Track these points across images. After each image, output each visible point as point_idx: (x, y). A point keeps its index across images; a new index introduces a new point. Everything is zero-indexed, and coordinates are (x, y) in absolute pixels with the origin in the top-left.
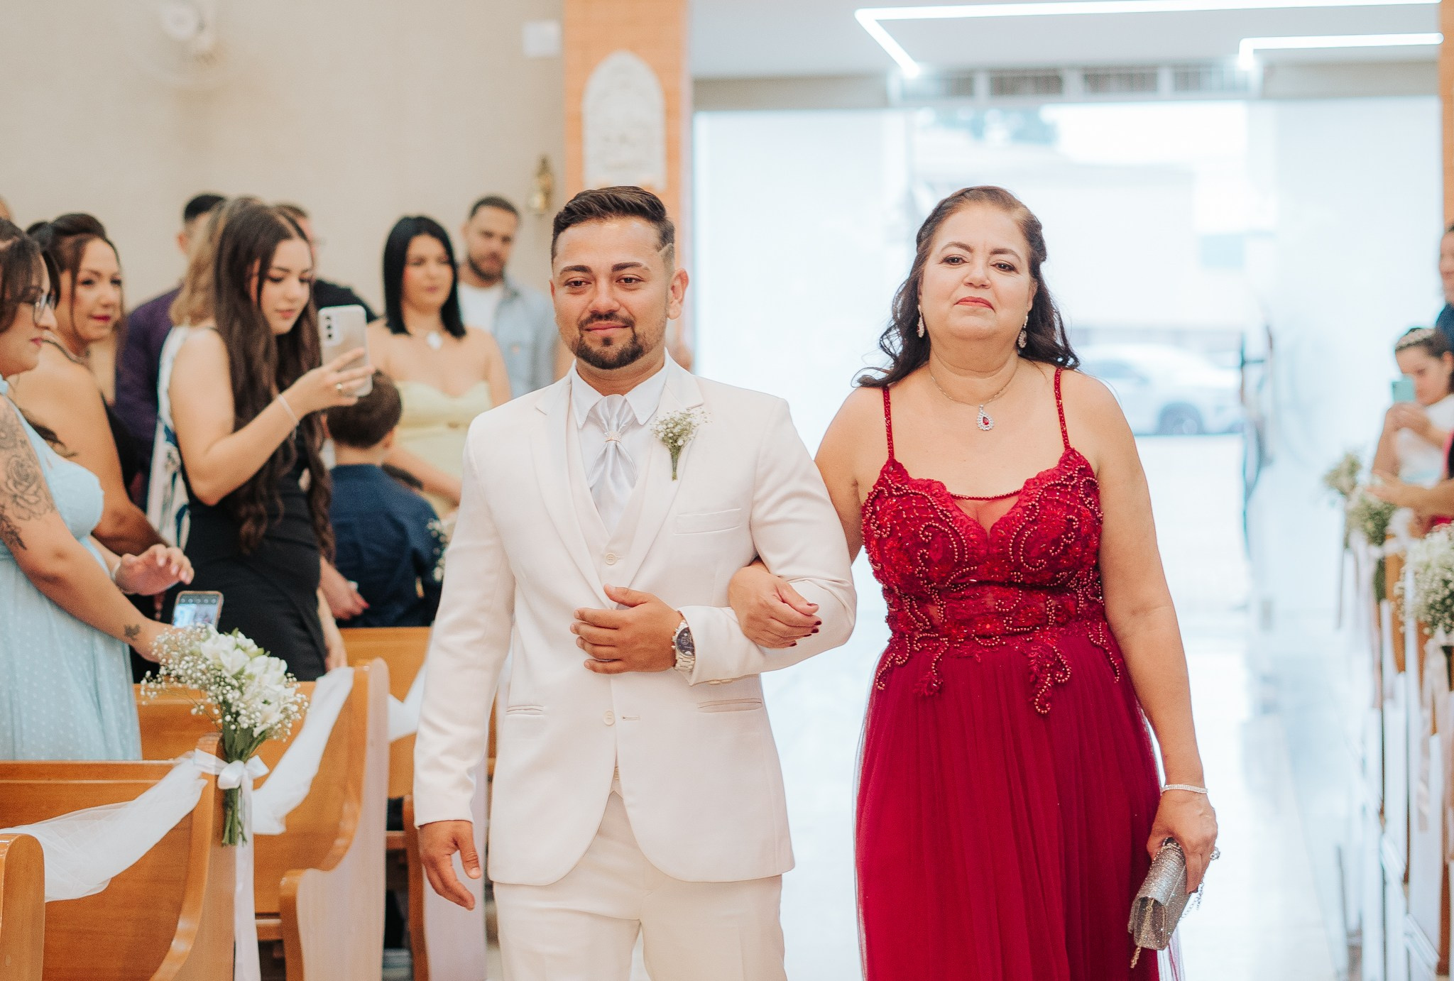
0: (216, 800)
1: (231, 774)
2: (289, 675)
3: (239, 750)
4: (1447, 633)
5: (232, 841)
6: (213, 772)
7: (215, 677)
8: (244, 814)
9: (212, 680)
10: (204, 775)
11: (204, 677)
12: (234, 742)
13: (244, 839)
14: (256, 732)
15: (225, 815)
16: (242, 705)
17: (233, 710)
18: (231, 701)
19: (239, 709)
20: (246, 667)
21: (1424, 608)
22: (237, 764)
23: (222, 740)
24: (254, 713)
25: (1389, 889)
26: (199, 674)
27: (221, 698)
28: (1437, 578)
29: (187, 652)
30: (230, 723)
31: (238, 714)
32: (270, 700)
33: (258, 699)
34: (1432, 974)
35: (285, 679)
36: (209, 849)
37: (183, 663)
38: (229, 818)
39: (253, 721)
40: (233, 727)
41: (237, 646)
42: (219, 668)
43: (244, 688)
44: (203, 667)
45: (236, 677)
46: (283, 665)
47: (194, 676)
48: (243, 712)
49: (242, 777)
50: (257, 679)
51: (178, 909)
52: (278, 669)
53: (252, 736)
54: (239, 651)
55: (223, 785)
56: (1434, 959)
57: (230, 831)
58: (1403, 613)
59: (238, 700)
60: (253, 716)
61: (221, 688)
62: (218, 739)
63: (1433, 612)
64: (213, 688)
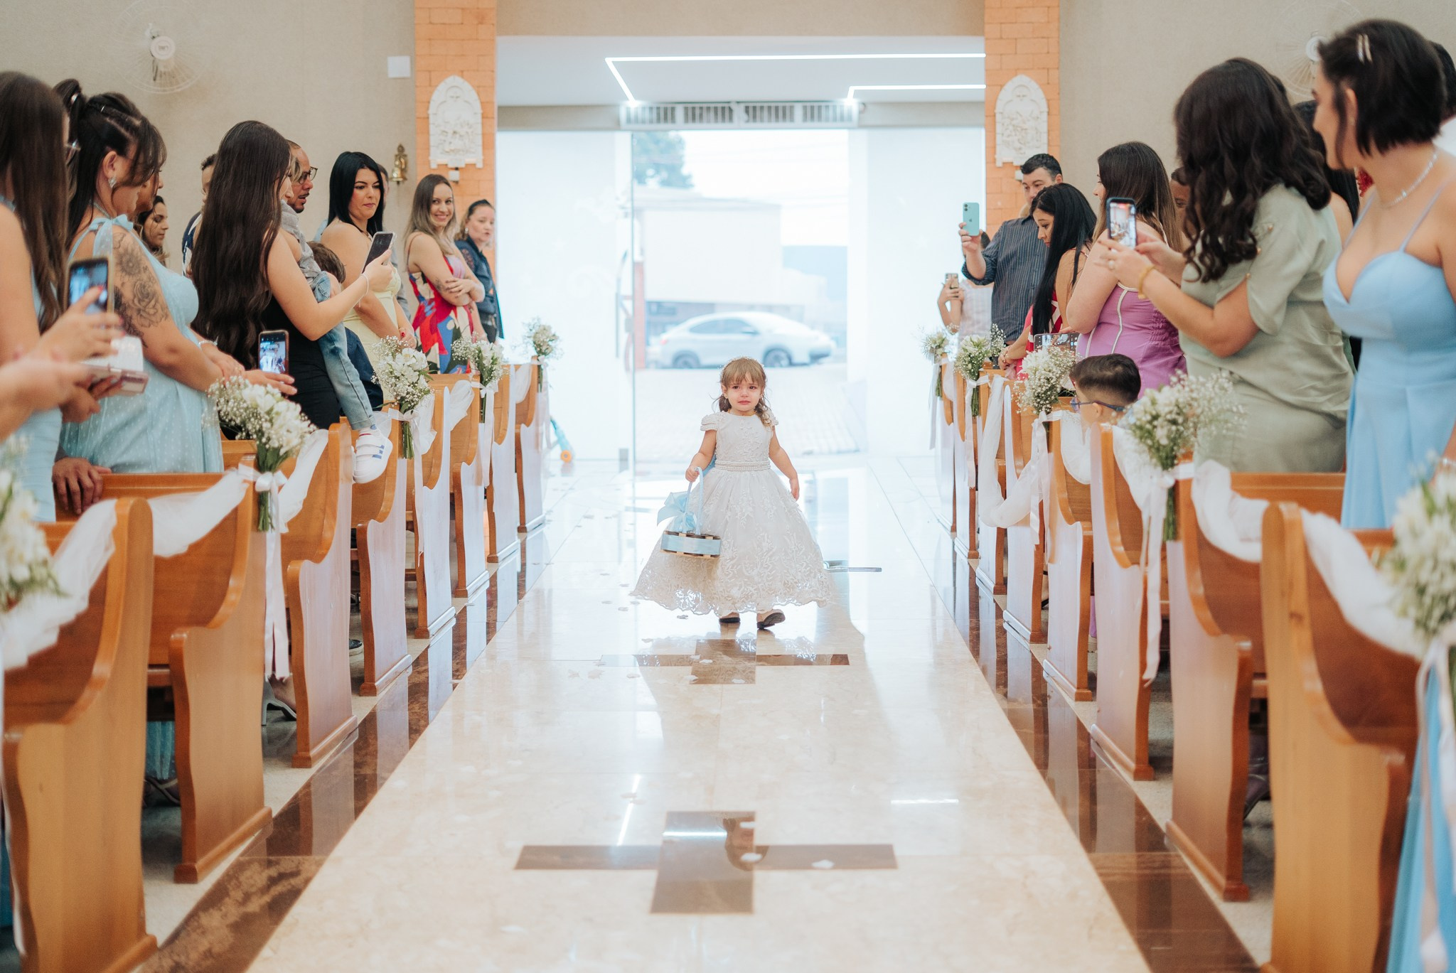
0: (254, 499)
1: (265, 481)
2: (303, 414)
3: (269, 465)
4: (1048, 413)
5: (264, 528)
6: (251, 479)
7: (253, 414)
8: (271, 510)
9: (251, 415)
10: (245, 481)
11: (245, 414)
12: (266, 459)
13: (272, 527)
14: (282, 452)
15: (259, 510)
16: (273, 432)
17: (266, 435)
18: (264, 429)
19: (270, 435)
20: (275, 407)
21: (1033, 398)
22: (268, 475)
23: (258, 458)
24: (281, 437)
25: (982, 602)
26: (242, 411)
27: (258, 427)
28: (1043, 377)
29: (232, 397)
30: (265, 444)
31: (269, 439)
32: (291, 430)
33: (284, 427)
34: (1027, 644)
35: (300, 417)
36: (250, 535)
37: (230, 403)
38: (262, 512)
39: (281, 443)
40: (267, 446)
41: (267, 392)
42: (254, 407)
43: (273, 421)
44: (245, 405)
45: (269, 413)
46: (299, 408)
47: (237, 412)
48: (274, 436)
49: (271, 483)
50: (282, 415)
51: (228, 573)
52: (295, 409)
53: (278, 454)
54: (269, 396)
55: (258, 489)
56: (1027, 633)
57: (263, 521)
58: (1020, 402)
59: (269, 429)
60: (281, 439)
61: (256, 421)
62: (254, 457)
63: (1039, 400)
64: (252, 420)
